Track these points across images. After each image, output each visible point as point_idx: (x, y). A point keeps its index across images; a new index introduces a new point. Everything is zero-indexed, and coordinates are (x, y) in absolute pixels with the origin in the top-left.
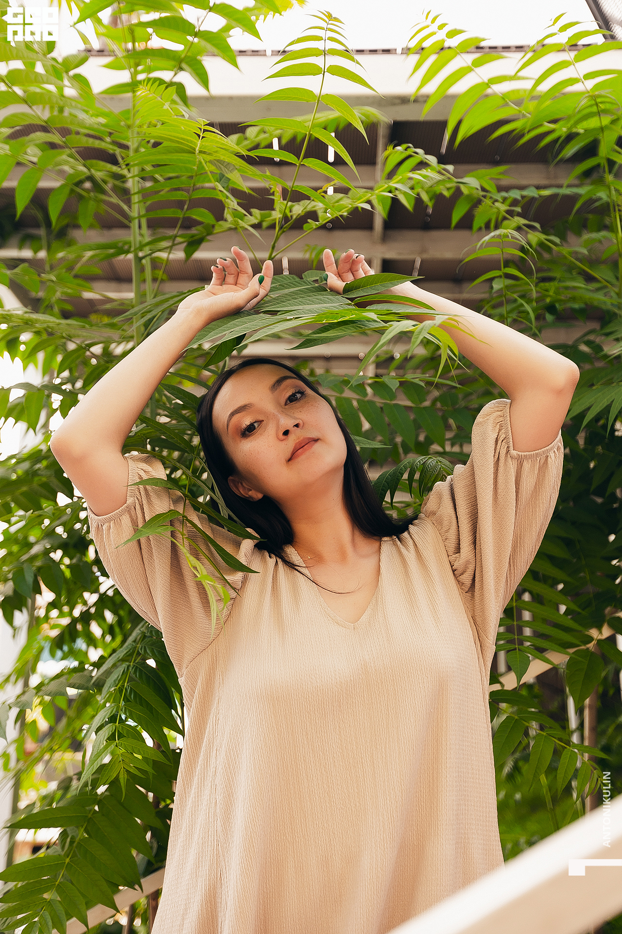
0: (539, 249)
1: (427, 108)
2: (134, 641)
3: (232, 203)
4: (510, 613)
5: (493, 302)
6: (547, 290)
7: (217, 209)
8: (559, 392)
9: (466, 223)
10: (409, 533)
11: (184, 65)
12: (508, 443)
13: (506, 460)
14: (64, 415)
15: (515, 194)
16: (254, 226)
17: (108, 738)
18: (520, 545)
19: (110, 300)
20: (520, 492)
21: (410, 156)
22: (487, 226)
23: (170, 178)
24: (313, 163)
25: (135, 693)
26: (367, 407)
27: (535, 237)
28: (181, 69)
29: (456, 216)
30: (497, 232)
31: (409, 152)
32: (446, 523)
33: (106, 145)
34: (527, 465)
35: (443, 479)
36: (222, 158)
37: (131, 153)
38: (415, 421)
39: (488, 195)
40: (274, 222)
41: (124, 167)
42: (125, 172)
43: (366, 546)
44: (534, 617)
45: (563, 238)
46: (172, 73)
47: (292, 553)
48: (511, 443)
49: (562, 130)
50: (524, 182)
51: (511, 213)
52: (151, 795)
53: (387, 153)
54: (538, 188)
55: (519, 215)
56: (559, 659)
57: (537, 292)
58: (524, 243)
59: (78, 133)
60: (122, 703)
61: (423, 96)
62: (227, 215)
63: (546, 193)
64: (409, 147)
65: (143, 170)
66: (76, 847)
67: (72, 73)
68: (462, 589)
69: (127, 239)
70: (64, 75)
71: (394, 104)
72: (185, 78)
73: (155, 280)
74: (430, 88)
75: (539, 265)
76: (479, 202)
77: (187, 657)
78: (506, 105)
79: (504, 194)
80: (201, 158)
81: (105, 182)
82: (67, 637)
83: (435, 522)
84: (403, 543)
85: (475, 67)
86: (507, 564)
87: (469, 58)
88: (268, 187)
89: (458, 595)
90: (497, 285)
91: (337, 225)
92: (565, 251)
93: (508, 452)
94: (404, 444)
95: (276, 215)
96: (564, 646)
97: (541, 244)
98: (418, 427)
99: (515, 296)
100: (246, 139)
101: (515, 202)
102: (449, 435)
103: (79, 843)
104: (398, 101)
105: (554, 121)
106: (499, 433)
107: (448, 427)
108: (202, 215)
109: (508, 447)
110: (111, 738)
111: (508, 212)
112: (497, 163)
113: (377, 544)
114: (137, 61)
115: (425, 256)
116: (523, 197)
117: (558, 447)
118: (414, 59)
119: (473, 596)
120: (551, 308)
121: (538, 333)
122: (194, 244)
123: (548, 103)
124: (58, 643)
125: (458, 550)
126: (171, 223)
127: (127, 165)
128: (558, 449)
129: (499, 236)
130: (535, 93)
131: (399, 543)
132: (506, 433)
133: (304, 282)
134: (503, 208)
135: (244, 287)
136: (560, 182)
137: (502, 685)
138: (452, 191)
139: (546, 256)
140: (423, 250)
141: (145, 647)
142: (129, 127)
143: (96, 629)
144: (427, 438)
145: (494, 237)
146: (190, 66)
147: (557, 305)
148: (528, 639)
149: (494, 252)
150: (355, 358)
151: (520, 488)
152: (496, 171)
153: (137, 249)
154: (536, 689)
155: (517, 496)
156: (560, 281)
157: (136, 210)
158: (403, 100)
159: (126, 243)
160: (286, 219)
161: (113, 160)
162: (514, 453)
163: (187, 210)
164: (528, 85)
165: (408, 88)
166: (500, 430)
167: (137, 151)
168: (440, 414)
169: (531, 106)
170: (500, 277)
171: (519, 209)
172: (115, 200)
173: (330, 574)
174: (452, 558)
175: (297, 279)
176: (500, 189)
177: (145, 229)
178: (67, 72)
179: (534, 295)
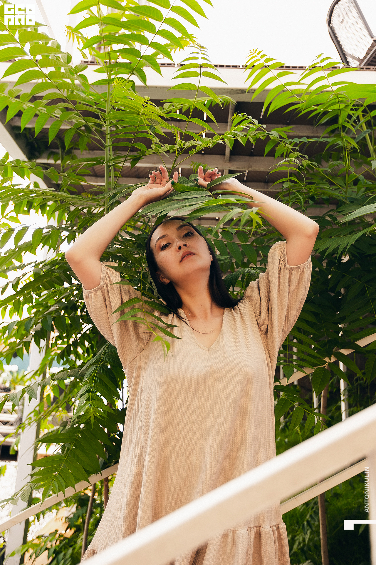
0: (307, 168)
1: (254, 95)
2: (100, 354)
3: (156, 140)
4: (286, 347)
5: (284, 194)
6: (310, 189)
7: (148, 143)
8: (310, 237)
9: (272, 154)
10: (238, 306)
11: (134, 72)
12: (285, 262)
13: (284, 270)
14: (69, 242)
15: (296, 140)
16: (166, 152)
17: (86, 400)
18: (291, 311)
19: (93, 186)
20: (291, 285)
21: (245, 119)
22: (282, 156)
23: (124, 127)
24: (196, 120)
25: (100, 379)
26: (219, 243)
27: (305, 162)
28: (133, 74)
29: (267, 150)
30: (287, 159)
31: (245, 117)
32: (255, 301)
33: (94, 109)
34: (294, 273)
35: (254, 280)
36: (153, 117)
37: (106, 114)
38: (242, 251)
39: (283, 140)
40: (175, 150)
41: (102, 120)
42: (103, 123)
43: (217, 311)
44: (298, 350)
45: (319, 163)
46: (128, 76)
47: (181, 312)
48: (287, 261)
49: (321, 109)
50: (301, 134)
51: (294, 150)
52: (106, 430)
53: (234, 117)
54: (308, 137)
55: (298, 151)
56: (309, 371)
57: (305, 190)
58: (300, 165)
59: (80, 103)
60: (93, 384)
61: (252, 90)
62: (153, 146)
63: (312, 140)
64: (245, 115)
65: (111, 122)
66: (70, 453)
67: (78, 74)
68: (262, 333)
69: (103, 156)
70: (75, 74)
71: (238, 93)
72: (135, 78)
73: (115, 177)
74: (256, 86)
75: (307, 176)
76: (278, 143)
77: (129, 359)
78: (294, 96)
79: (291, 140)
80: (142, 117)
81: (92, 127)
82: (66, 353)
83: (250, 301)
84: (235, 310)
85: (279, 77)
86: (284, 321)
87: (276, 72)
88: (173, 132)
89: (259, 336)
90: (285, 186)
91: (206, 152)
92: (320, 170)
93: (285, 266)
94: (236, 263)
95: (177, 147)
96: (313, 365)
97: (308, 166)
98: (244, 255)
99: (295, 191)
100: (164, 109)
101: (296, 145)
102: (259, 259)
103: (71, 450)
104: (240, 92)
105: (317, 105)
106: (281, 257)
107: (259, 255)
108: (141, 146)
109: (285, 264)
110: (88, 400)
111: (292, 149)
112: (288, 124)
113: (223, 310)
114: (111, 69)
115: (250, 169)
116: (300, 142)
117: (309, 264)
118: (249, 71)
119: (267, 336)
120: (312, 198)
121: (305, 210)
122: (136, 160)
123: (314, 96)
124: (61, 356)
125: (260, 314)
126: (125, 149)
127: (104, 119)
128: (309, 265)
129: (288, 161)
130: (308, 91)
131: (233, 310)
132: (284, 257)
133: (189, 181)
134: (290, 147)
135: (164, 185)
136: (319, 135)
137: (280, 383)
138: (265, 137)
139: (311, 172)
140: (250, 166)
141: (105, 357)
142: (106, 101)
143: (80, 350)
144: (248, 260)
145: (285, 161)
146: (137, 72)
147: (315, 196)
148: (295, 361)
149: (285, 169)
150: (214, 219)
151: (291, 283)
152: (287, 128)
153: (108, 162)
154: (298, 388)
155: (289, 287)
156: (317, 185)
157: (108, 142)
158: (243, 91)
159: (102, 158)
160: (181, 149)
161: (97, 117)
162: (288, 266)
163: (133, 143)
164: (305, 87)
165: (246, 86)
166: (281, 256)
167: (109, 113)
168: (255, 248)
169: (306, 97)
170: (287, 181)
171: (298, 148)
172: (98, 137)
173: (198, 324)
174: (257, 318)
175: (186, 179)
176: (290, 137)
177: (112, 152)
178: (76, 74)
179: (304, 191)
